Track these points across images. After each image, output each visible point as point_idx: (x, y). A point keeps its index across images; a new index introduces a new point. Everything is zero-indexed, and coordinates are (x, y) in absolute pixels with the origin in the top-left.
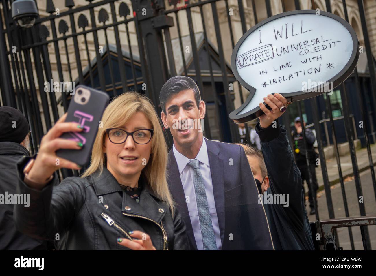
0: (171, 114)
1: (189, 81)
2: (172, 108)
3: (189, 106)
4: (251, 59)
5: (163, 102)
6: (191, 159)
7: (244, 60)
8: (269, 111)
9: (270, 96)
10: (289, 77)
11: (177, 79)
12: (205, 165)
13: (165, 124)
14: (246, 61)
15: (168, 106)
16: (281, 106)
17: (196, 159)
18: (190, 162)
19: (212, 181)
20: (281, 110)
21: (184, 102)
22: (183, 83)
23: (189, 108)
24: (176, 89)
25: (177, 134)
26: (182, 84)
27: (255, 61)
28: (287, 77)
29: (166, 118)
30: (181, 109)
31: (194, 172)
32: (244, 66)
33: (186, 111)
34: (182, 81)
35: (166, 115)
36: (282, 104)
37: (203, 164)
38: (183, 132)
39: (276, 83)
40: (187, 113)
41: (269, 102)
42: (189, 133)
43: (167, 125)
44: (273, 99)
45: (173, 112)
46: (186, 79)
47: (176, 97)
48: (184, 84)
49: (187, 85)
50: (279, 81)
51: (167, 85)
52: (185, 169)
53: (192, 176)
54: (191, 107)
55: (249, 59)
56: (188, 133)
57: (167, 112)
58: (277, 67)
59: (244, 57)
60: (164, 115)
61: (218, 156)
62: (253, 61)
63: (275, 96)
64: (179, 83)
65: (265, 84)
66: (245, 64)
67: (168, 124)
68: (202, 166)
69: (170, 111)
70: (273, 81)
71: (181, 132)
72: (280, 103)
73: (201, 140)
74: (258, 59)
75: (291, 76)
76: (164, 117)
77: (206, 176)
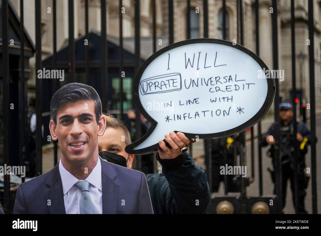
0: (62, 124)
1: (91, 91)
2: (65, 118)
3: (86, 119)
4: (155, 86)
5: (54, 109)
6: (80, 179)
7: (148, 85)
8: (169, 150)
9: (172, 135)
10: (195, 115)
11: (76, 86)
12: (96, 188)
13: (54, 134)
14: (150, 87)
15: (60, 115)
16: (183, 147)
17: (86, 180)
18: (78, 183)
19: (102, 207)
20: (182, 151)
21: (81, 113)
22: (84, 92)
23: (86, 121)
24: (73, 97)
25: (66, 149)
26: (82, 93)
27: (160, 90)
28: (193, 115)
29: (55, 128)
30: (76, 121)
31: (82, 194)
32: (147, 93)
33: (82, 124)
34: (83, 90)
35: (56, 124)
36: (184, 145)
37: (94, 186)
38: (75, 147)
39: (180, 119)
40: (83, 126)
41: (170, 141)
42: (82, 149)
43: (55, 137)
44: (175, 138)
45: (65, 123)
46: (87, 88)
47: (72, 106)
48: (84, 94)
49: (87, 95)
50: (184, 117)
51: (62, 91)
52: (71, 190)
53: (79, 199)
54: (88, 121)
55: (154, 86)
56: (80, 150)
57: (58, 121)
58: (184, 102)
59: (148, 82)
60: (53, 124)
61: (113, 180)
62: (158, 89)
63: (178, 135)
64: (78, 91)
65: (168, 119)
66: (149, 91)
67: (57, 136)
68: (93, 189)
69: (61, 120)
70: (178, 116)
71: (72, 147)
72: (182, 144)
73: (95, 160)
74: (164, 88)
75: (197, 114)
76: (53, 126)
77: (96, 201)
